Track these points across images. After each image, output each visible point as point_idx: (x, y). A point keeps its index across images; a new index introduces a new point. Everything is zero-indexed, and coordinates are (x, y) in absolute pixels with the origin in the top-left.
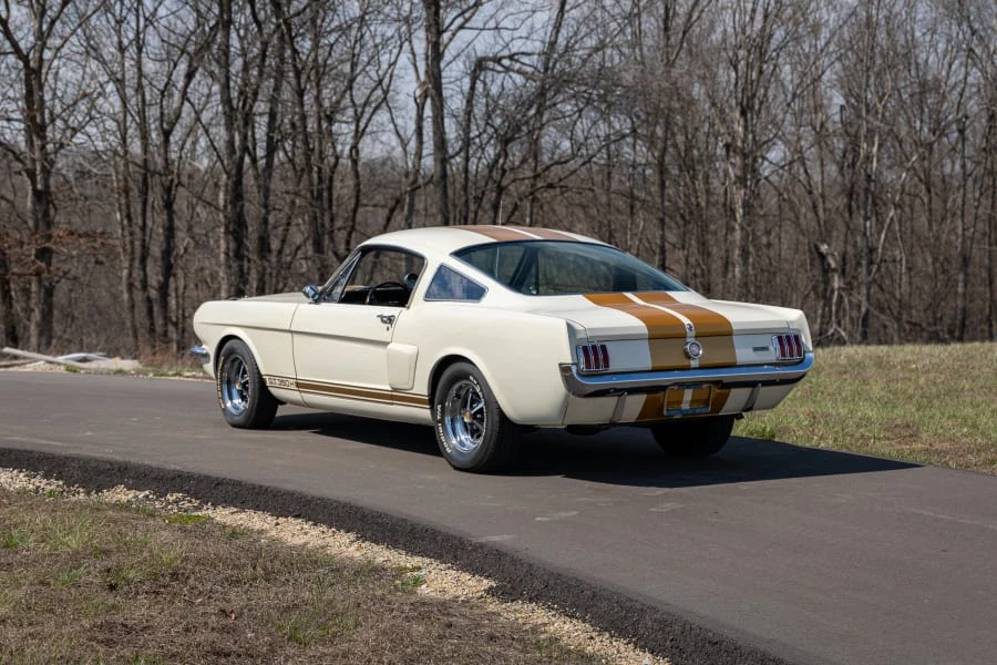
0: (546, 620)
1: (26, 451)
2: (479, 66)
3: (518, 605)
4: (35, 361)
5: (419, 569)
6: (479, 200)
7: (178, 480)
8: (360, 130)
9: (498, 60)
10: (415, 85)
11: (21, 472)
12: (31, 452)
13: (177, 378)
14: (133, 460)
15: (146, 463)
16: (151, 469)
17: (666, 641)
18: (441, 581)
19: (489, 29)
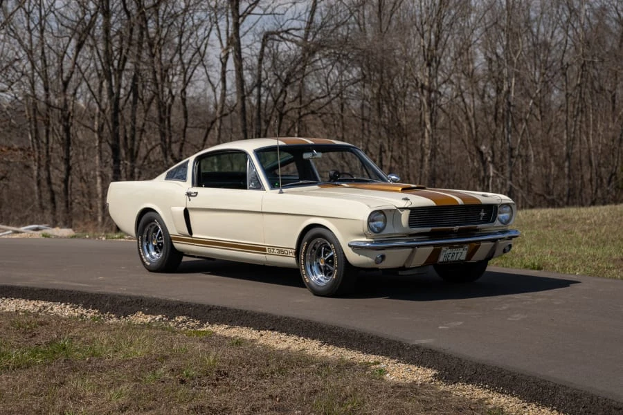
0: (485, 396)
1: (67, 291)
2: (267, 37)
3: (460, 386)
4: (6, 231)
5: (378, 363)
6: (268, 122)
7: (181, 307)
8: (187, 79)
9: (278, 33)
10: (220, 51)
11: (67, 304)
12: (72, 291)
13: (122, 240)
14: (145, 295)
15: (154, 296)
16: (161, 301)
17: (579, 408)
18: (398, 372)
19: (267, 14)
